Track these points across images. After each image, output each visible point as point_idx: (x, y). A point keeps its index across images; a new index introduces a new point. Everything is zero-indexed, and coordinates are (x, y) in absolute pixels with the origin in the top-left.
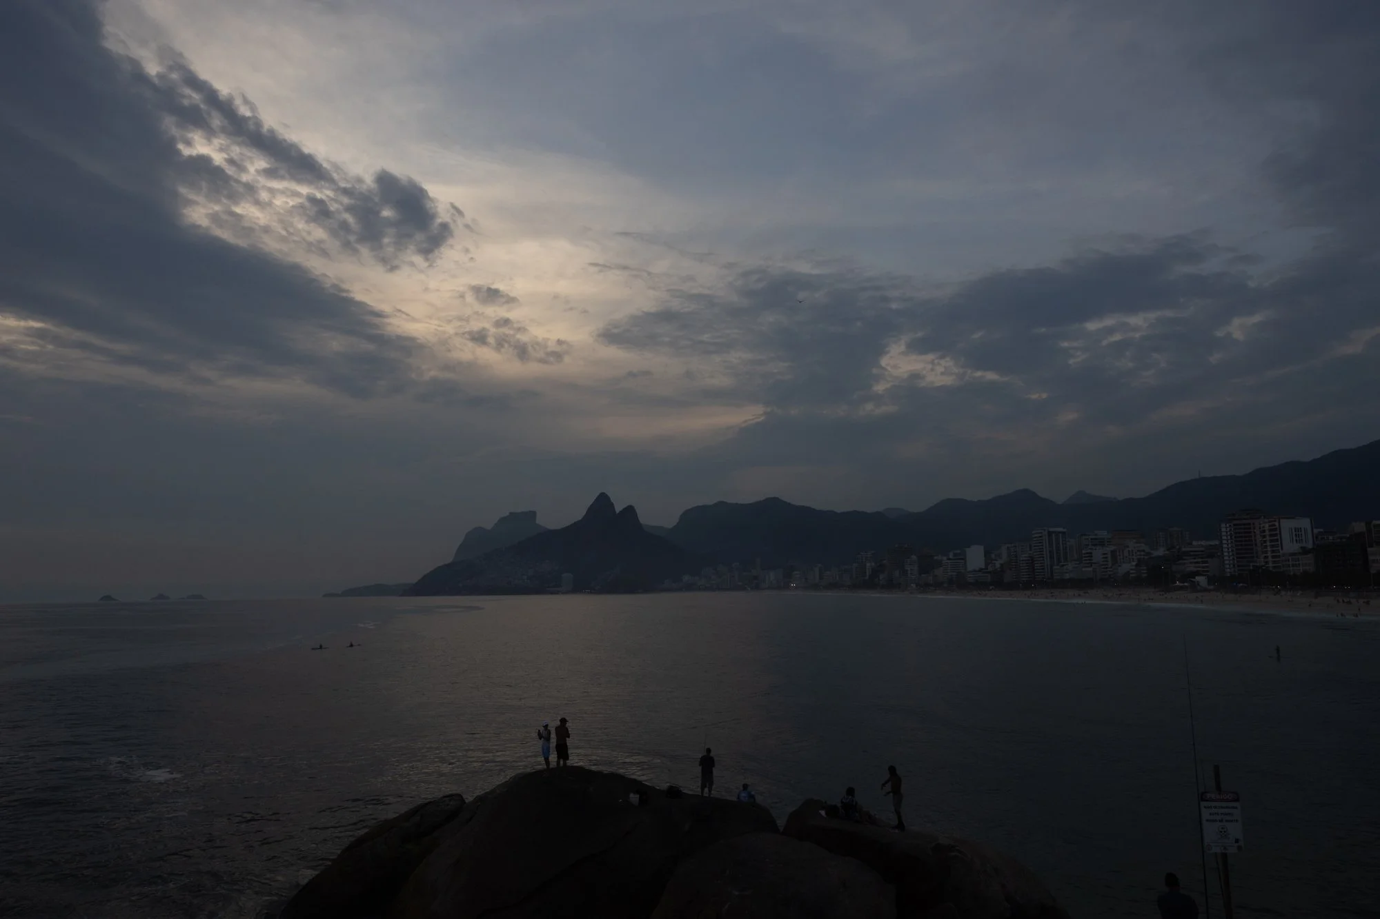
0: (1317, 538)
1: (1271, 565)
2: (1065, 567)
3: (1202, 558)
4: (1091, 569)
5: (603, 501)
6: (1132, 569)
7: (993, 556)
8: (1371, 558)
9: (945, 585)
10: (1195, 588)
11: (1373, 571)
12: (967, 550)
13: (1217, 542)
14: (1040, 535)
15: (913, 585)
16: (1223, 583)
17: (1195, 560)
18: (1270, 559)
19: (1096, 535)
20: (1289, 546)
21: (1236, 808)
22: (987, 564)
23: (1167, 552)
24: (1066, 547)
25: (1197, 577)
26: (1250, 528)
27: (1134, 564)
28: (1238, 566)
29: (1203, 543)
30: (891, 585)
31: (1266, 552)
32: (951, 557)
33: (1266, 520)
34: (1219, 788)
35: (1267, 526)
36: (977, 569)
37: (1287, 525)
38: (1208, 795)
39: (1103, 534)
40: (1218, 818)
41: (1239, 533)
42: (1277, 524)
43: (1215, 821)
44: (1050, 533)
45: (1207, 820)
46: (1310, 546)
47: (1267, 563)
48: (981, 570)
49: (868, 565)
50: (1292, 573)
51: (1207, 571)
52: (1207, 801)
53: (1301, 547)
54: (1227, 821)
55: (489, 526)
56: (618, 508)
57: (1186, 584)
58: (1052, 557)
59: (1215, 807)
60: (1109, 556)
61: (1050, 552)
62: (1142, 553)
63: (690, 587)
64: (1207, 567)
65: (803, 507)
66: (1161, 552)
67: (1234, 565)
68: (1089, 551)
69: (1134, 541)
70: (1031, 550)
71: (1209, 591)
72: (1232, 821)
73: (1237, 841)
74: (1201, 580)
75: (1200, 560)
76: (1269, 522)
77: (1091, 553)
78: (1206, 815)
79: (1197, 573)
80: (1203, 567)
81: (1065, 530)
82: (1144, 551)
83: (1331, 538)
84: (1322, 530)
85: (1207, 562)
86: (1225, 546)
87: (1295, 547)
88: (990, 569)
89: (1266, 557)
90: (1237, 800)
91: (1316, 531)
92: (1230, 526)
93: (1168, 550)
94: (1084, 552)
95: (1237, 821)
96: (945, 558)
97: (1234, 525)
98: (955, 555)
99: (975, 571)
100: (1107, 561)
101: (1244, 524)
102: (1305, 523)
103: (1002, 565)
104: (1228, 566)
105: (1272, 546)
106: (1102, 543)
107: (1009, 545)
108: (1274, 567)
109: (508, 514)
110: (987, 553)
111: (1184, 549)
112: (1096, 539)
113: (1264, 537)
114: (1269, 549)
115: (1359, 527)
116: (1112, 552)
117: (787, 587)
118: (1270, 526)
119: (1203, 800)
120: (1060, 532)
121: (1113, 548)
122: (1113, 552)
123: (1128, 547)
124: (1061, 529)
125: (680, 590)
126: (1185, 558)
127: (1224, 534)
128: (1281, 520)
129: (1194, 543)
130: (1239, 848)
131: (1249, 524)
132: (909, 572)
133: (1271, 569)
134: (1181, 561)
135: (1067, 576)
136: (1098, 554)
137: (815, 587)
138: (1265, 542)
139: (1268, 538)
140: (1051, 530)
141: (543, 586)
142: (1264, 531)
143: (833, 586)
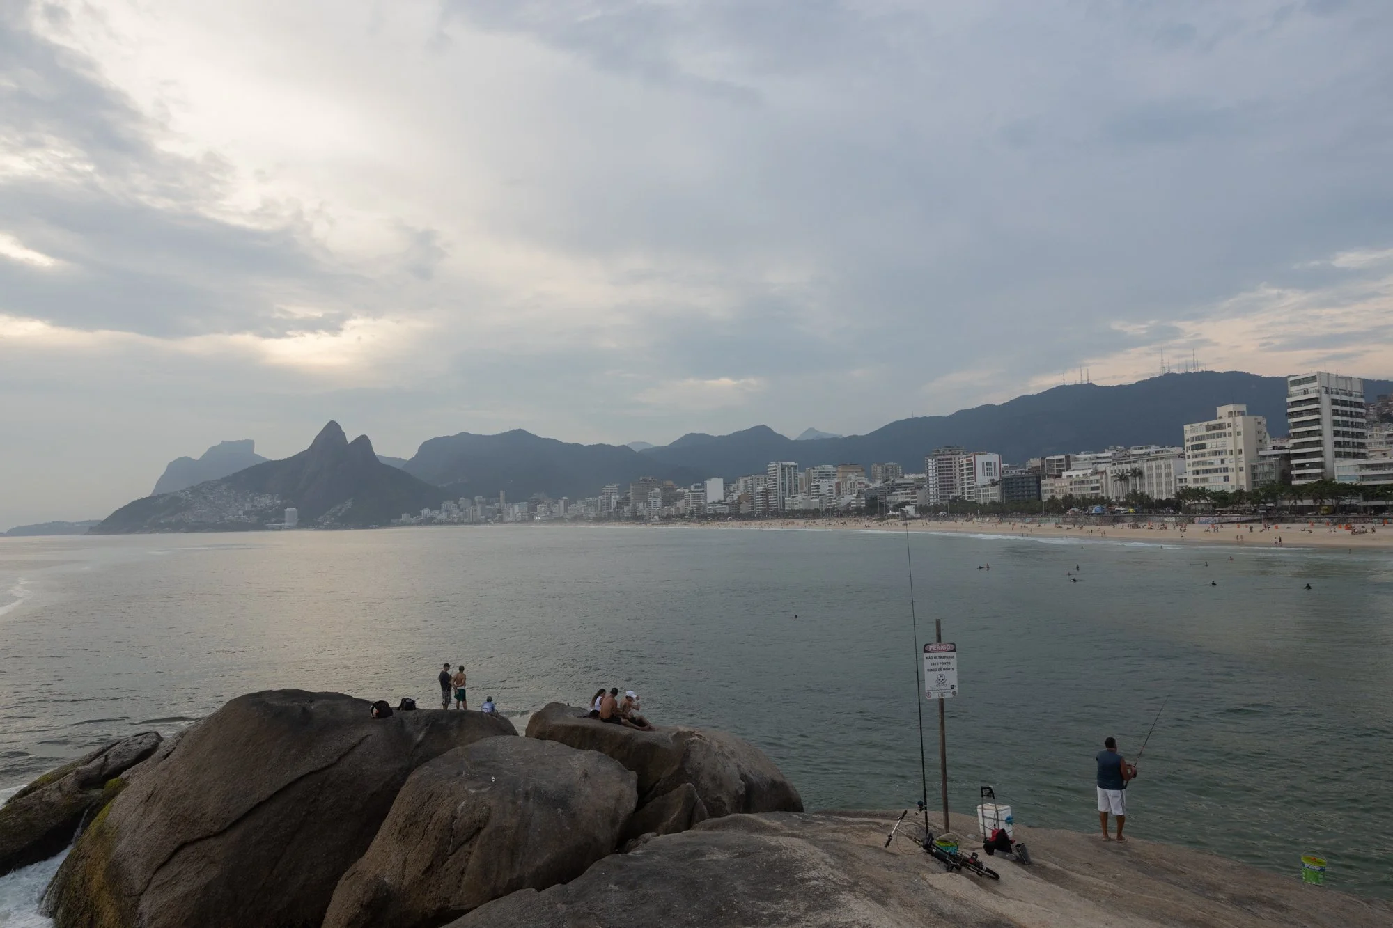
0: (1003, 472)
1: (966, 495)
2: (795, 499)
3: (911, 490)
4: (817, 500)
5: (332, 431)
6: (852, 500)
7: (731, 489)
8: (1043, 488)
9: (686, 517)
10: (905, 516)
11: (1045, 500)
12: (708, 482)
13: (924, 476)
14: (774, 468)
15: (656, 517)
16: (926, 511)
17: (905, 492)
18: (966, 491)
19: (824, 469)
20: (982, 479)
21: (953, 657)
22: (725, 497)
23: (882, 485)
24: (797, 480)
25: (906, 507)
26: (951, 463)
27: (855, 495)
28: (940, 497)
29: (912, 476)
30: (636, 518)
31: (963, 484)
32: (692, 490)
33: (965, 456)
34: (939, 640)
35: (965, 462)
36: (717, 501)
37: (981, 460)
38: (930, 647)
39: (829, 468)
40: (937, 667)
41: (943, 467)
42: (972, 458)
43: (936, 670)
44: (783, 468)
45: (928, 670)
46: (997, 479)
47: (963, 493)
48: (719, 502)
49: (613, 497)
50: (982, 503)
51: (916, 502)
52: (929, 652)
53: (991, 480)
54: (944, 670)
55: (197, 455)
56: (350, 439)
57: (897, 513)
58: (784, 490)
59: (936, 658)
60: (834, 488)
61: (783, 484)
62: (862, 485)
63: (429, 522)
64: (916, 497)
65: (549, 440)
66: (878, 484)
67: (937, 496)
68: (817, 484)
69: (857, 474)
70: (765, 481)
71: (918, 518)
72: (949, 669)
73: (952, 687)
74: (910, 509)
75: (910, 491)
76: (967, 457)
77: (818, 485)
78: (927, 664)
79: (907, 503)
80: (912, 498)
81: (797, 464)
82: (864, 483)
83: (1014, 471)
84: (1007, 465)
85: (914, 493)
86: (931, 479)
87: (986, 480)
88: (728, 500)
89: (963, 489)
90: (954, 650)
91: (1003, 465)
92: (935, 461)
93: (884, 482)
94: (812, 484)
95: (953, 669)
96: (687, 491)
97: (939, 460)
98: (696, 488)
99: (714, 503)
100: (832, 493)
101: (947, 459)
102: (994, 458)
103: (739, 497)
104: (932, 497)
105: (968, 479)
106: (827, 476)
107: (746, 478)
108: (969, 497)
109: (220, 443)
110: (726, 486)
111: (897, 482)
112: (823, 472)
113: (962, 470)
114: (965, 481)
115: (1035, 462)
116: (836, 483)
117: (531, 520)
118: (967, 461)
119: (925, 651)
120: (792, 466)
121: (836, 481)
122: (838, 484)
123: (850, 480)
124: (793, 463)
125: (418, 524)
126: (897, 489)
127: (930, 468)
128: (976, 456)
129: (906, 476)
130: (954, 693)
131: (951, 459)
132: (652, 505)
133: (966, 499)
134: (893, 493)
135: (796, 507)
136: (825, 486)
137: (561, 519)
138: (963, 475)
139: (965, 472)
140: (784, 463)
141: (264, 521)
142: (962, 465)
143: (577, 519)
